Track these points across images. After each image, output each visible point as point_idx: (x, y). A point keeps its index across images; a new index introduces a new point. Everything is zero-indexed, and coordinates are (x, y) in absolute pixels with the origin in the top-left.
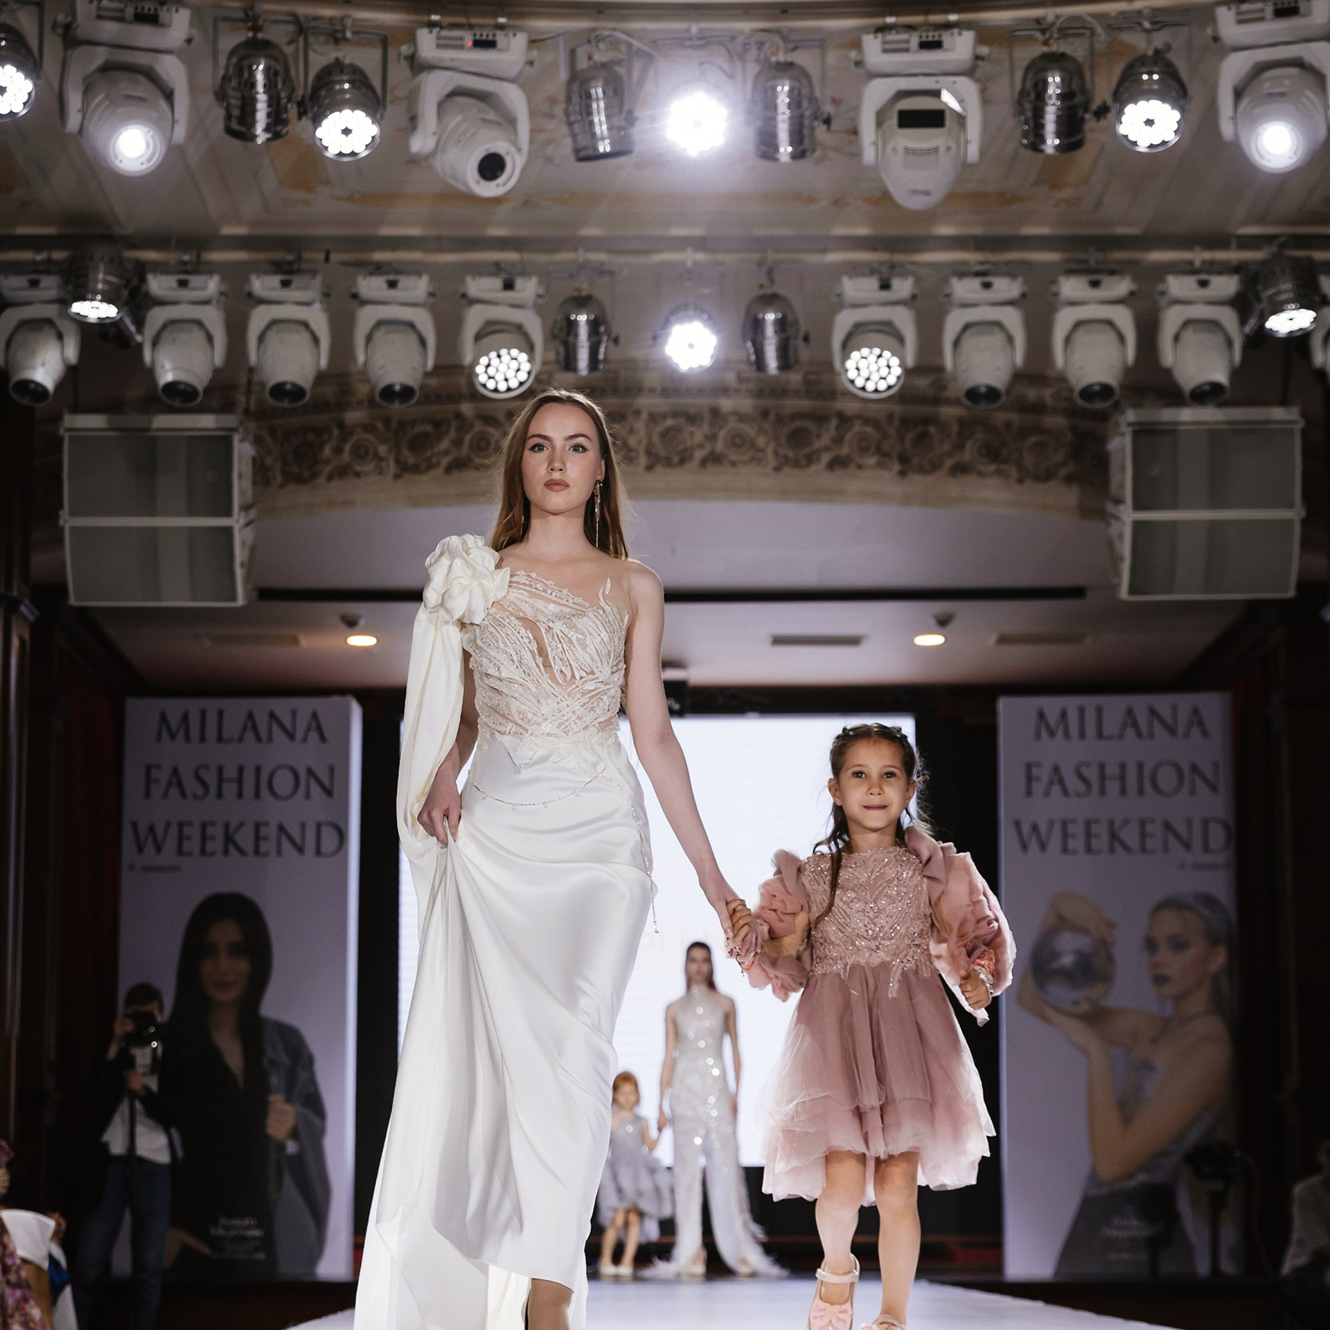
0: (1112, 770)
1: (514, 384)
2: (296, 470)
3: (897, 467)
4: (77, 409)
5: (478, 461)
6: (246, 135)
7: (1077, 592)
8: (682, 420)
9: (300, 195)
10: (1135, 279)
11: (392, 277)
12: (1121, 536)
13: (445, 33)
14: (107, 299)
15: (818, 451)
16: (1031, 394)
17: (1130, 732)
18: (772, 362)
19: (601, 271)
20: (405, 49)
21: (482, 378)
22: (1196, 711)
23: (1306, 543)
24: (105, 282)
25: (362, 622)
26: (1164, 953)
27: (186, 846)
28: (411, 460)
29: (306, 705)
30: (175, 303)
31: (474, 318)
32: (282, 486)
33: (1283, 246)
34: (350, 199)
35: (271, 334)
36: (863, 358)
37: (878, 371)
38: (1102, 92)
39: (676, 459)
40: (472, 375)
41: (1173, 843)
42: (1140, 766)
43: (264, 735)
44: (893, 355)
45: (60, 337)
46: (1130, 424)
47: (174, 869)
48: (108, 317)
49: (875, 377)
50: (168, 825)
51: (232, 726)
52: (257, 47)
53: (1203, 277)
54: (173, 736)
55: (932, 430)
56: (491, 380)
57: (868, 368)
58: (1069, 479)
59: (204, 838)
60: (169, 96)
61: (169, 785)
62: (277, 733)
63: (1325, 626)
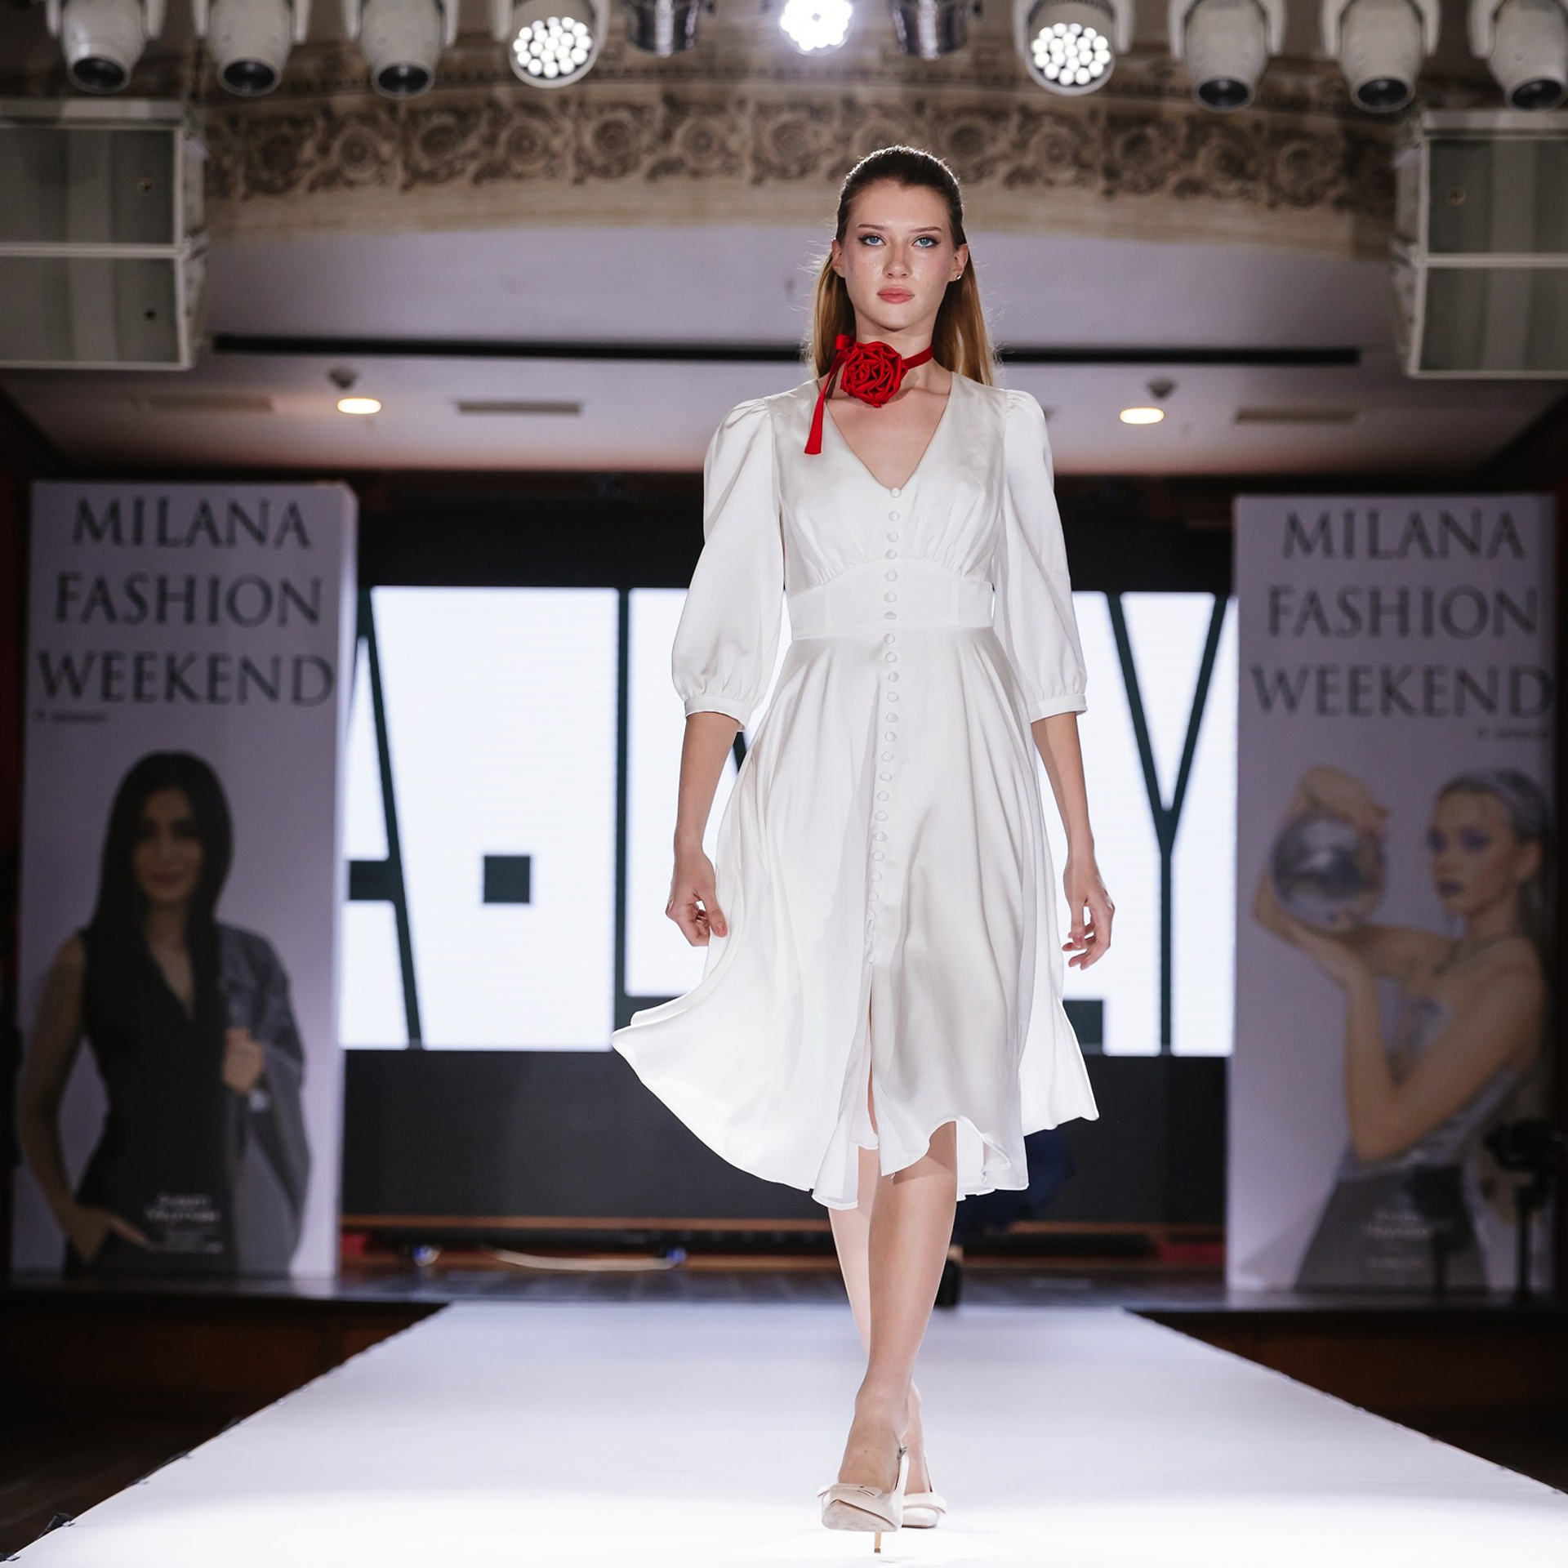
0: (1389, 599)
1: (567, 67)
2: (265, 175)
3: (1101, 183)
5: (518, 167)
7: (1345, 356)
8: (802, 115)
12: (1410, 290)
15: (993, 161)
16: (1288, 83)
17: (1415, 547)
18: (929, 42)
21: (523, 58)
22: (1506, 520)
25: (359, 384)
26: (1455, 853)
27: (116, 687)
28: (426, 165)
29: (281, 495)
32: (246, 198)
36: (1056, 37)
37: (1078, 56)
39: (794, 168)
40: (507, 53)
41: (1471, 701)
43: (222, 532)
44: (1099, 34)
46: (1427, 132)
47: (98, 718)
49: (1073, 65)
50: (90, 658)
51: (180, 520)
54: (97, 534)
55: (1151, 132)
56: (535, 61)
57: (1064, 52)
58: (1340, 204)
59: (140, 676)
61: (92, 602)
62: (241, 532)
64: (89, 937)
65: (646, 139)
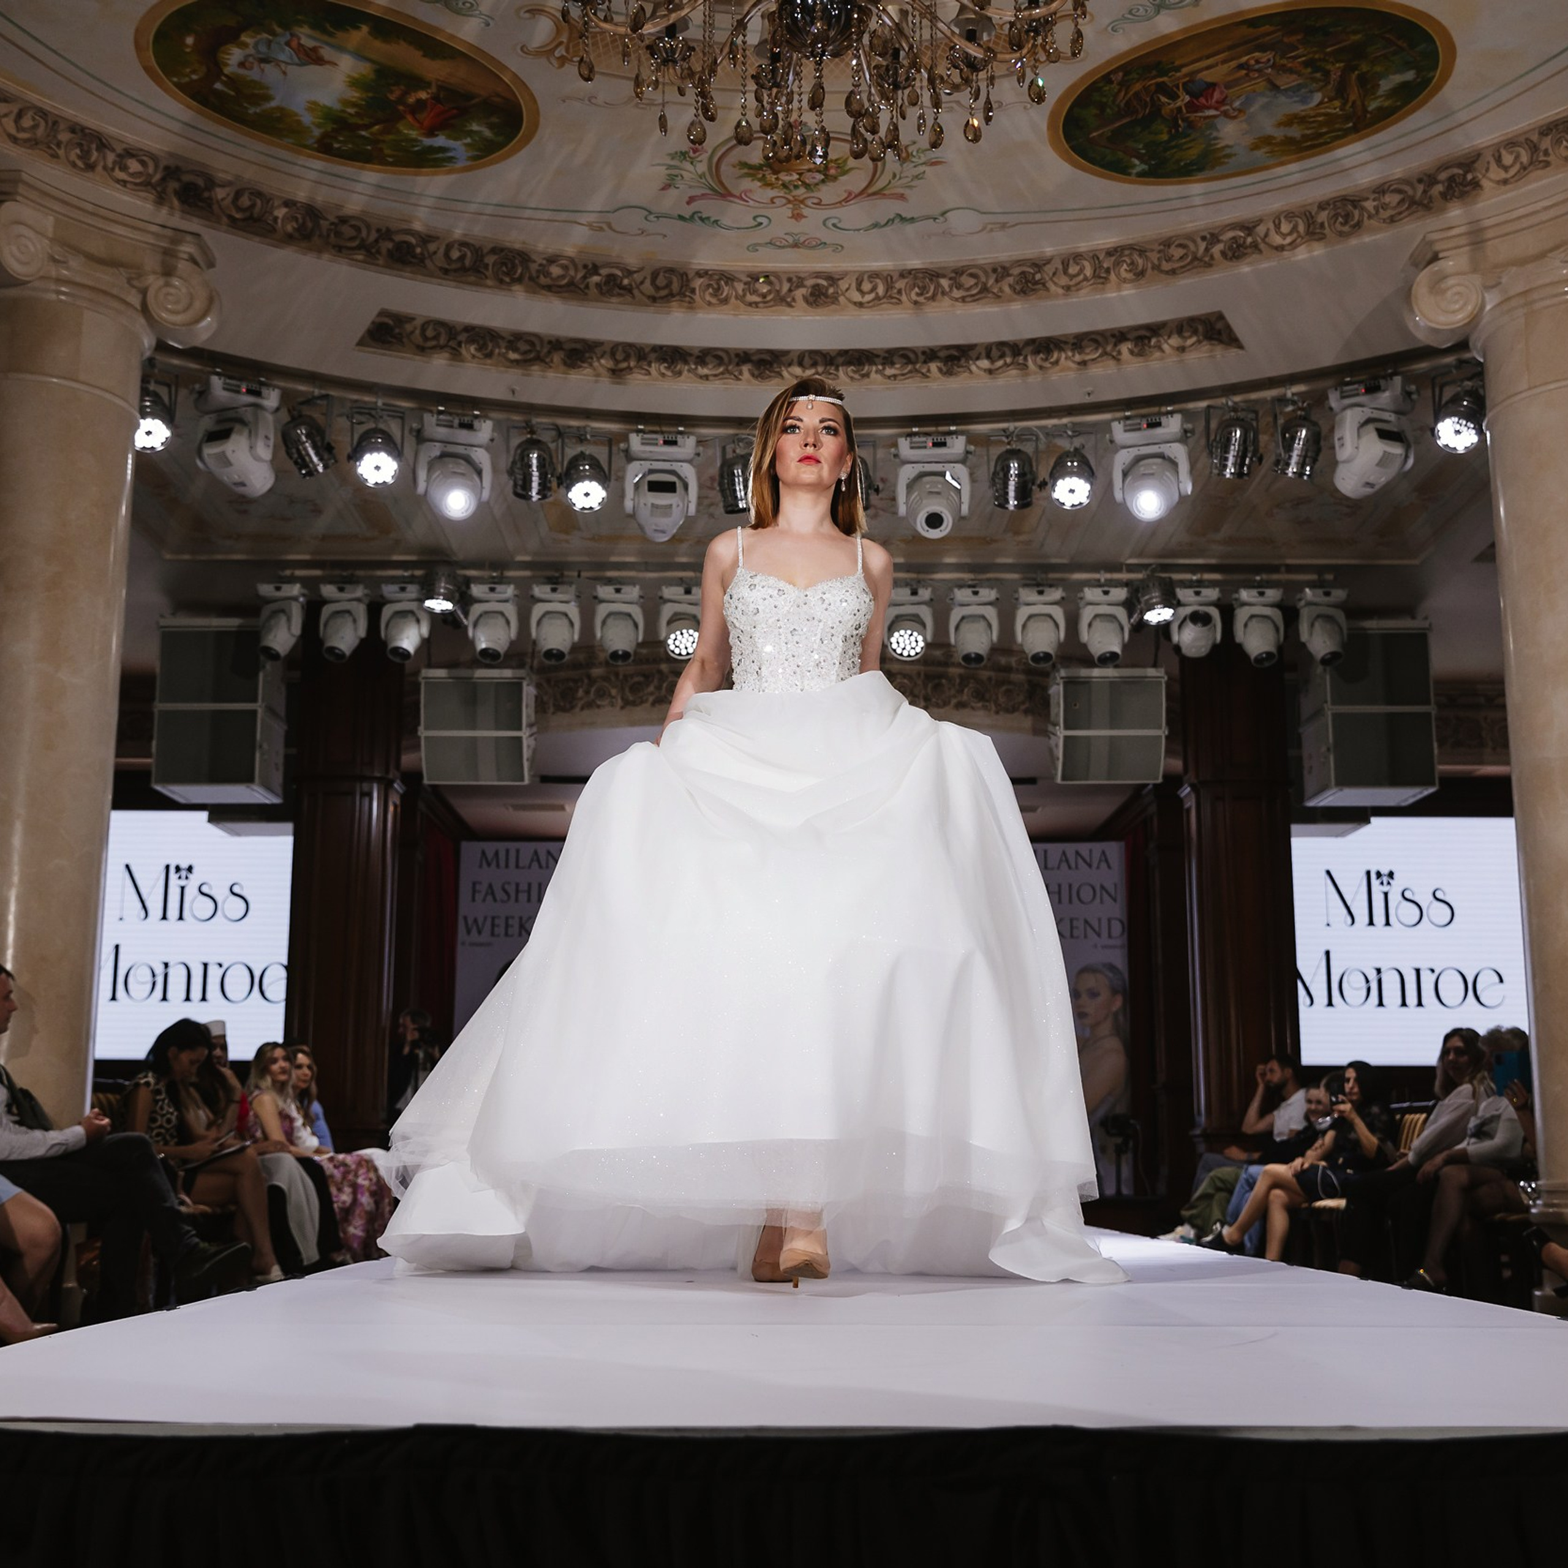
2: (562, 704)
4: (430, 666)
6: (527, 497)
7: (1031, 781)
9: (563, 536)
10: (1064, 590)
11: (618, 586)
12: (1057, 746)
13: (646, 436)
14: (446, 599)
16: (1003, 660)
17: (1064, 865)
21: (672, 647)
22: (1103, 853)
23: (1169, 752)
24: (445, 588)
27: (496, 930)
28: (631, 698)
30: (487, 601)
31: (667, 611)
32: (554, 713)
33: (1154, 571)
34: (593, 539)
35: (545, 621)
36: (900, 636)
37: (910, 644)
38: (1043, 473)
40: (664, 644)
42: (1070, 886)
43: (544, 864)
44: (919, 635)
45: (418, 621)
46: (1062, 678)
47: (489, 944)
48: (447, 610)
49: (908, 648)
50: (485, 918)
51: (525, 859)
52: (533, 443)
53: (1106, 589)
54: (489, 865)
55: (944, 681)
56: (677, 648)
57: (904, 642)
58: (1026, 712)
59: (507, 926)
60: (479, 473)
61: (486, 894)
63: (1180, 801)
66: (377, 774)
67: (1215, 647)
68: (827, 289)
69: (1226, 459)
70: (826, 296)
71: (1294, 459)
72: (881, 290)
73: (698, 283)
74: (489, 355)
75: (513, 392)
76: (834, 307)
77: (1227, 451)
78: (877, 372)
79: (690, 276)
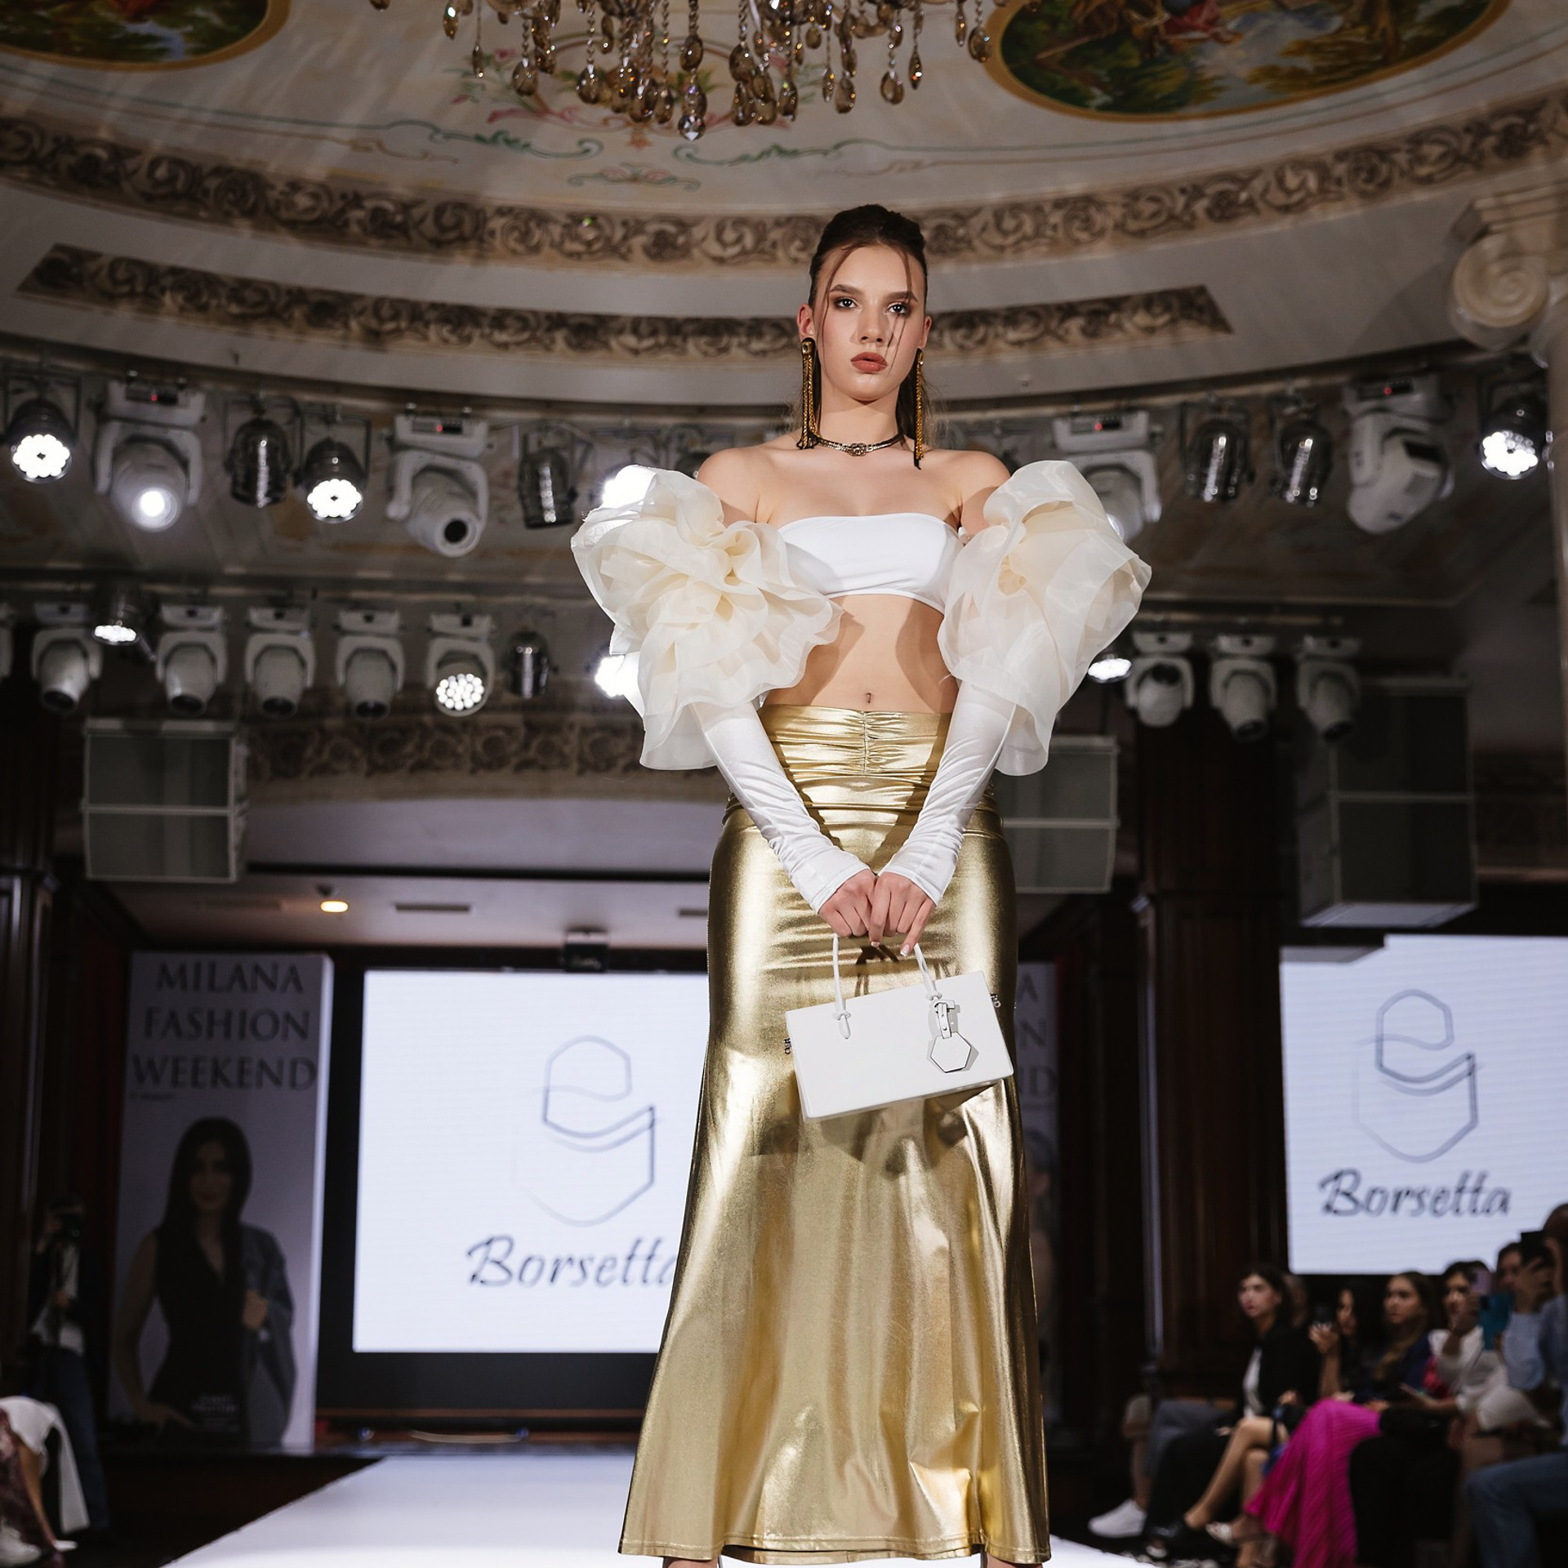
1: (469, 704)
2: (283, 767)
4: (98, 714)
5: (437, 763)
6: (251, 499)
9: (294, 544)
11: (369, 612)
13: (420, 420)
14: (127, 625)
19: (544, 612)
20: (385, 432)
21: (442, 699)
22: (1026, 977)
23: (1121, 845)
24: (125, 611)
25: (336, 893)
27: (181, 1078)
28: (381, 761)
29: (285, 961)
30: (184, 629)
31: (438, 648)
32: (270, 780)
34: (334, 548)
35: (266, 660)
39: (603, 765)
40: (433, 696)
43: (249, 984)
45: (85, 655)
47: (169, 1097)
48: (126, 642)
50: (165, 1060)
51: (223, 976)
52: (259, 427)
54: (171, 984)
56: (450, 700)
59: (196, 1071)
60: (184, 464)
61: (167, 1026)
62: (260, 983)
63: (1134, 917)
64: (161, 1233)
65: (514, 747)
66: (19, 864)
67: (1185, 716)
68: (676, 236)
69: (1206, 476)
70: (674, 246)
71: (1296, 479)
72: (749, 241)
73: (497, 224)
74: (203, 308)
75: (236, 357)
76: (684, 262)
77: (1205, 463)
78: (740, 345)
79: (489, 214)
